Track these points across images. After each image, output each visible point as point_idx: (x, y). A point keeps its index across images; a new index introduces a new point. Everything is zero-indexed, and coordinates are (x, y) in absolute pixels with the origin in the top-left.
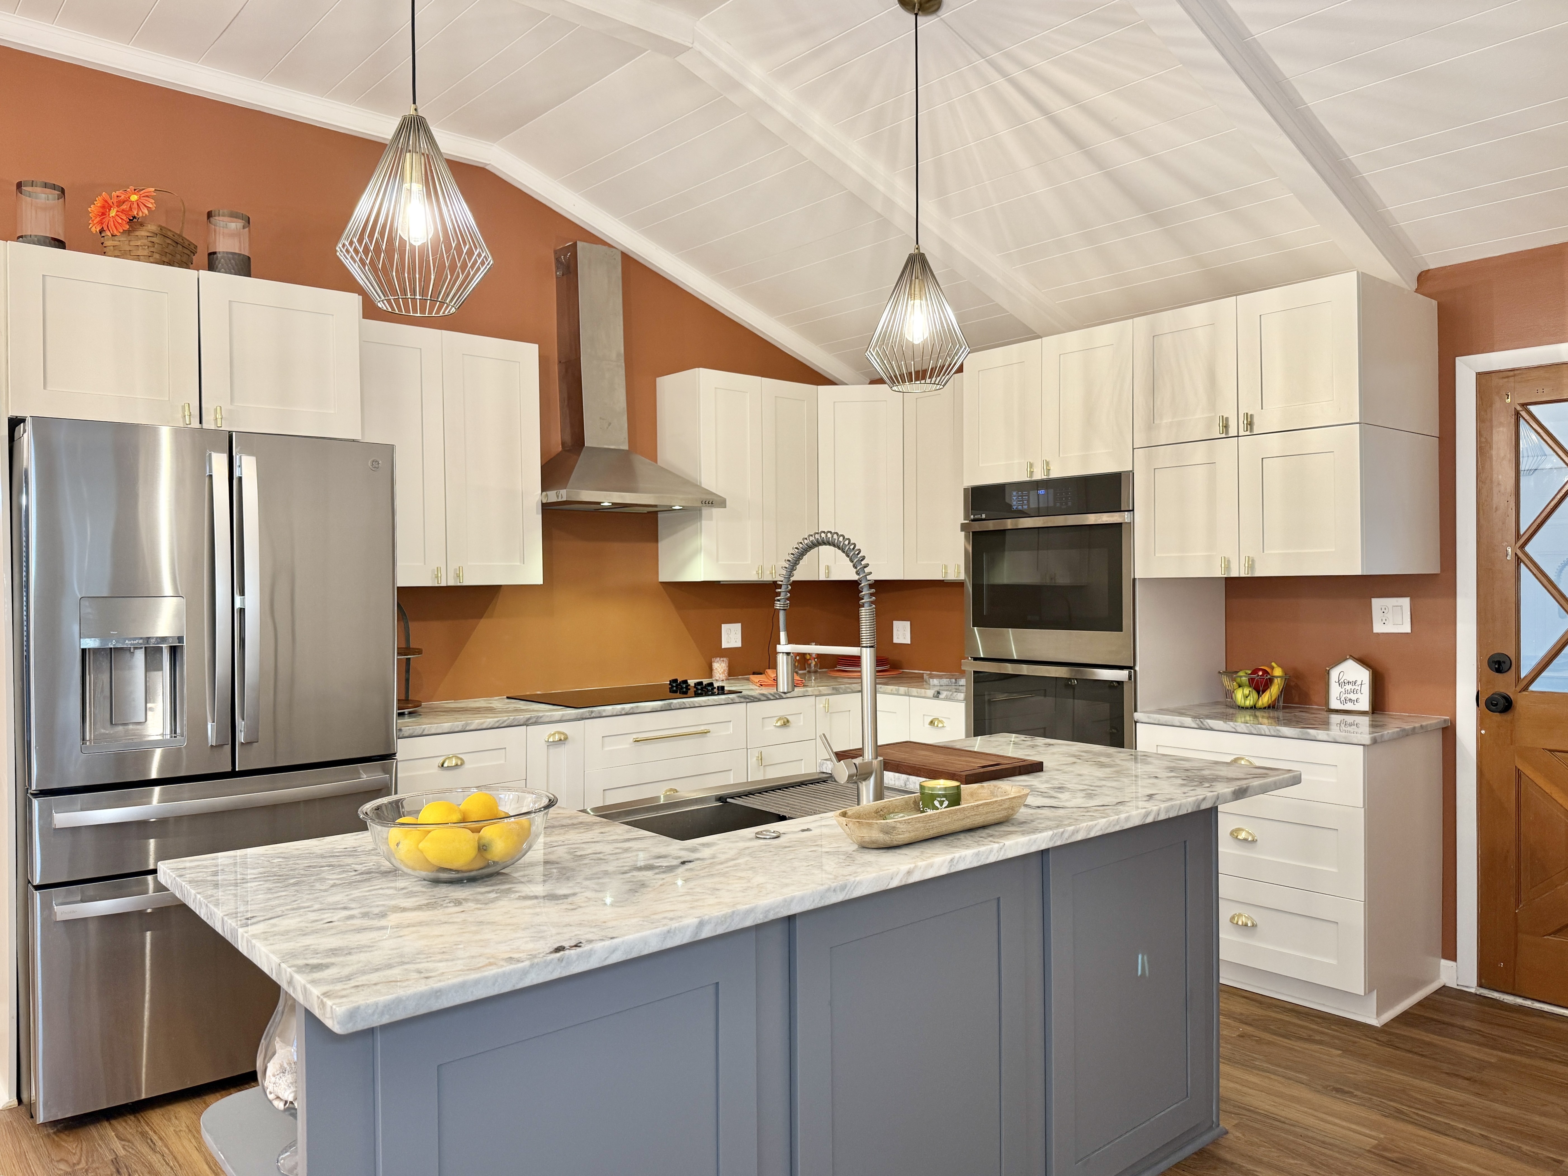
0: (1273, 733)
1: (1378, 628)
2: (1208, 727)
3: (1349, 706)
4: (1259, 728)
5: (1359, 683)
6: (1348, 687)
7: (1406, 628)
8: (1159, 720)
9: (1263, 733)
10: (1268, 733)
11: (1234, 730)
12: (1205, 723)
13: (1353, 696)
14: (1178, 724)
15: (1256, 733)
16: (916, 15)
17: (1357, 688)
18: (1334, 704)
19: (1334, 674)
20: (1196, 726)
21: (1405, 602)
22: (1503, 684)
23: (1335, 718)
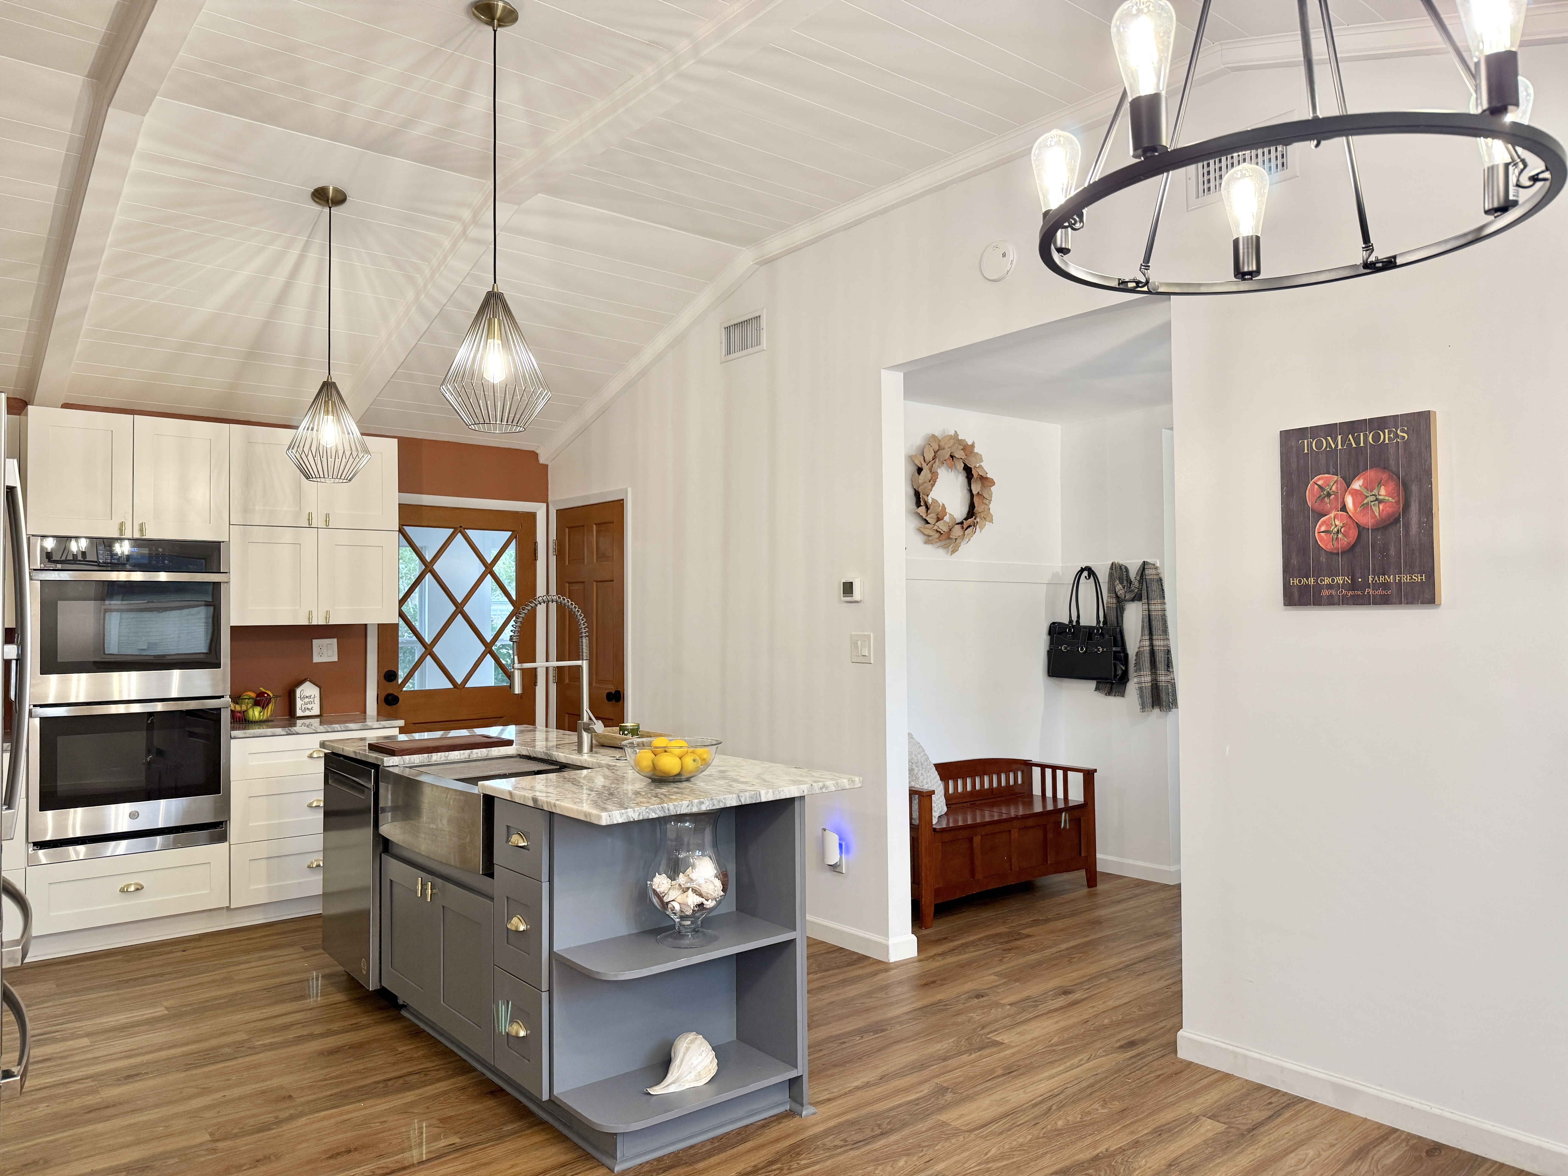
0: (343, 729)
1: (316, 659)
2: (295, 732)
3: (307, 713)
4: (333, 727)
5: (312, 697)
6: (307, 700)
7: (335, 659)
8: (254, 734)
9: (336, 730)
10: (339, 729)
11: (315, 732)
12: (292, 730)
13: (309, 706)
14: (271, 734)
15: (331, 730)
16: (330, 208)
17: (311, 700)
18: (299, 713)
19: (298, 691)
20: (285, 733)
21: (334, 641)
22: (391, 689)
23: (299, 722)
